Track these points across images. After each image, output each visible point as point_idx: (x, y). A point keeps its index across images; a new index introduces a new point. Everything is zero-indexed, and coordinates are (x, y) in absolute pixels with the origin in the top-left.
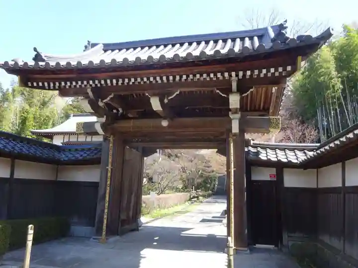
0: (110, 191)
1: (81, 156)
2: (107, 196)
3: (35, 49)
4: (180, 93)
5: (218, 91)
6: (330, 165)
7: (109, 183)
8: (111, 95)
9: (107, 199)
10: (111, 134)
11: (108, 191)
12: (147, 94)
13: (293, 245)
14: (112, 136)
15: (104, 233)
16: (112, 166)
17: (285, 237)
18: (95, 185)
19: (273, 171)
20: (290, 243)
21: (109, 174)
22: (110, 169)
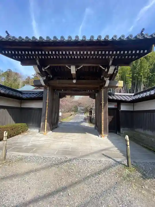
0: (48, 112)
1: (33, 96)
2: (47, 114)
3: (7, 32)
4: (83, 66)
5: (101, 66)
6: (144, 101)
7: (47, 108)
8: (48, 65)
9: (47, 115)
10: (48, 86)
11: (47, 112)
12: (67, 66)
13: (124, 133)
14: (48, 87)
15: (45, 130)
16: (49, 101)
17: (121, 130)
18: (40, 109)
19: (116, 104)
20: (123, 132)
21: (47, 104)
22: (47, 102)
